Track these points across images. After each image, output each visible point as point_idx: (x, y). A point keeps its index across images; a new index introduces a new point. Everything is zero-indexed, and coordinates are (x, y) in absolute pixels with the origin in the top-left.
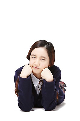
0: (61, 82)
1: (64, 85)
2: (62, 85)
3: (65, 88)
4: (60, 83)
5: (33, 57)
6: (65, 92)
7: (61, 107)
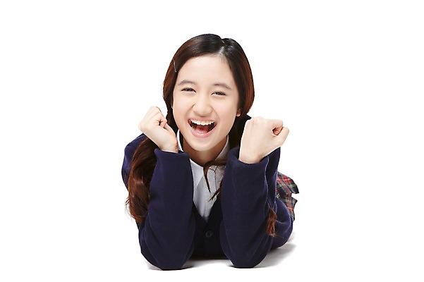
0: (280, 176)
1: (291, 186)
2: (282, 185)
3: (294, 195)
4: (278, 179)
5: (184, 90)
6: (293, 207)
7: (282, 258)
